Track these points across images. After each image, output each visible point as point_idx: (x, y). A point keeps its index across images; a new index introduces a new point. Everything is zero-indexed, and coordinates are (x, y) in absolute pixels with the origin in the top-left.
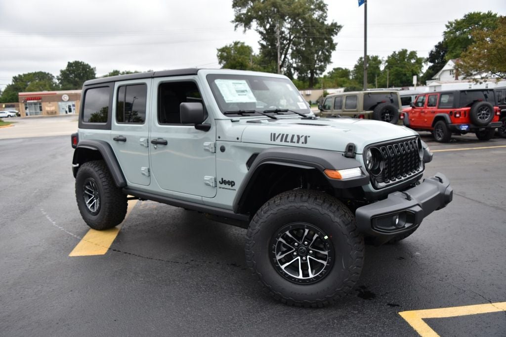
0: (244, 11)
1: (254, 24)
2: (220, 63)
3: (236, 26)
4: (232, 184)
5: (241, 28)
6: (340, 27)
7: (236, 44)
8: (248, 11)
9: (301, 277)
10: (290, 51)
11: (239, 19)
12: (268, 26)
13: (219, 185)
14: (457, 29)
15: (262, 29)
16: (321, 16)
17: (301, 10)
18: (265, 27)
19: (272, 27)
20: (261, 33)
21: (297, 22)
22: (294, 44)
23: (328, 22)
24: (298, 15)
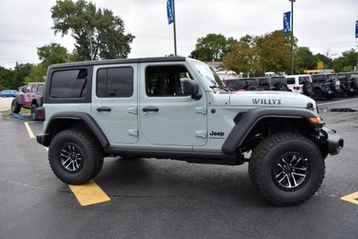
0: (62, 21)
1: (70, 31)
2: (40, 59)
3: (56, 32)
4: (222, 134)
5: (60, 33)
6: (134, 37)
7: (53, 45)
8: (65, 21)
9: (290, 186)
10: (99, 52)
11: (58, 27)
12: (81, 34)
13: (209, 136)
14: (203, 43)
15: (77, 35)
16: (120, 29)
17: (106, 24)
18: (79, 34)
19: (85, 34)
20: (76, 38)
21: (103, 31)
22: (101, 47)
23: (125, 34)
24: (104, 27)
